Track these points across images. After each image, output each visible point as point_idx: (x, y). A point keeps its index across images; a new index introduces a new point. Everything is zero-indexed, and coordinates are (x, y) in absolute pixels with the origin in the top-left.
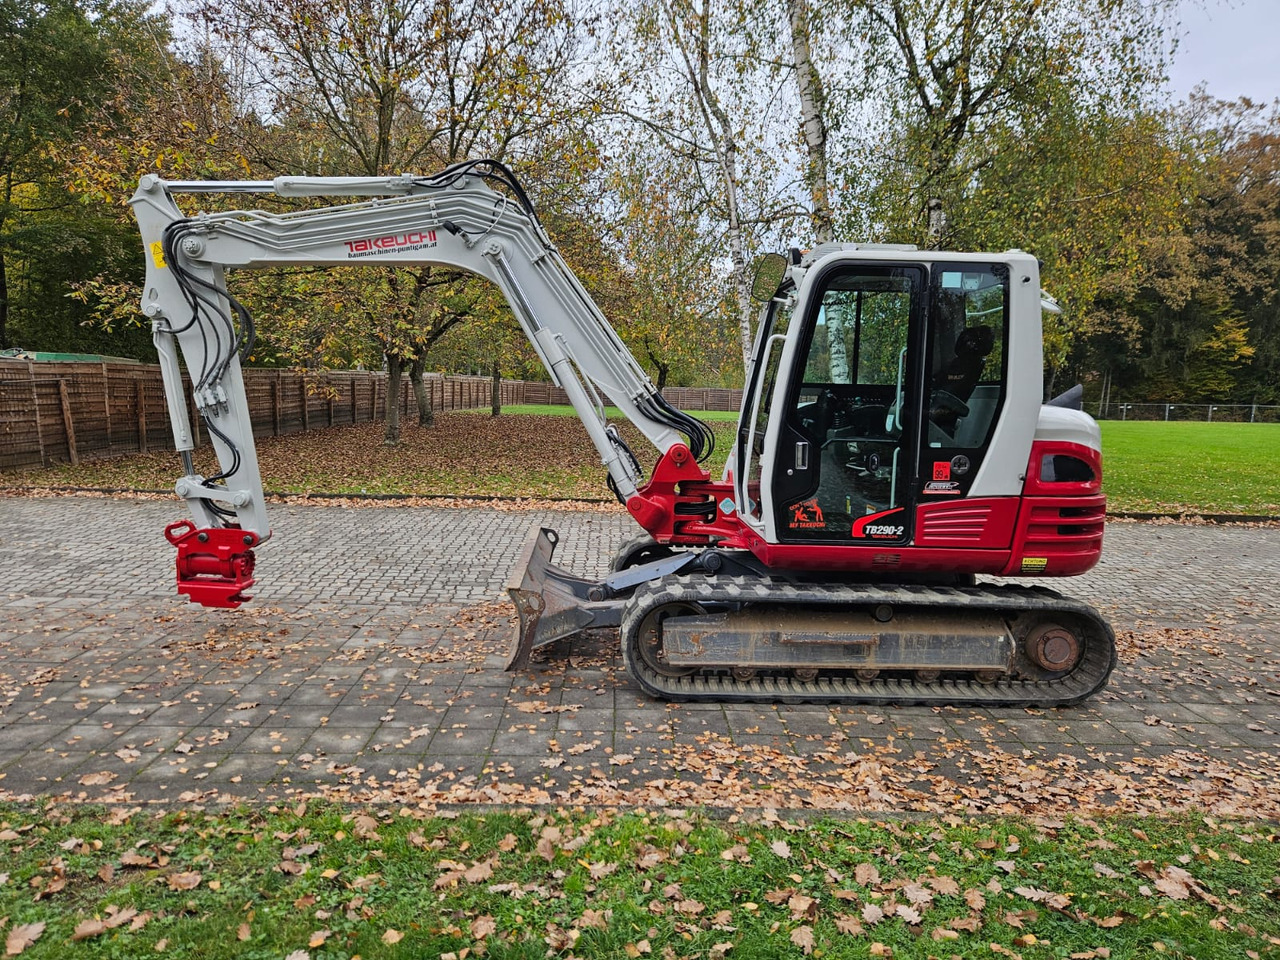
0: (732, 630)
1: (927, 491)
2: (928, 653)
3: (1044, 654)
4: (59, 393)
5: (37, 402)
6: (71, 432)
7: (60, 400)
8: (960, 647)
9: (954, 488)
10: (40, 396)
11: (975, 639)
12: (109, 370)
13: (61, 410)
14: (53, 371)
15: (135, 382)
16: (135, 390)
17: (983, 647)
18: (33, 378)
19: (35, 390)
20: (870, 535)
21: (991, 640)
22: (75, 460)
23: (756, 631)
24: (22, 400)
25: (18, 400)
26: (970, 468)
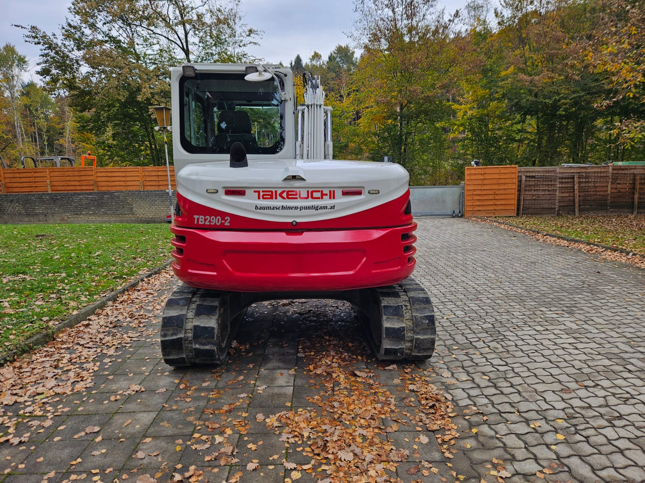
4: (574, 182)
5: (558, 186)
6: (577, 200)
7: (574, 185)
10: (561, 183)
12: (613, 169)
13: (574, 190)
14: (572, 171)
15: (635, 175)
16: (634, 180)
18: (558, 175)
19: (558, 180)
22: (577, 214)
24: (548, 185)
25: (545, 185)
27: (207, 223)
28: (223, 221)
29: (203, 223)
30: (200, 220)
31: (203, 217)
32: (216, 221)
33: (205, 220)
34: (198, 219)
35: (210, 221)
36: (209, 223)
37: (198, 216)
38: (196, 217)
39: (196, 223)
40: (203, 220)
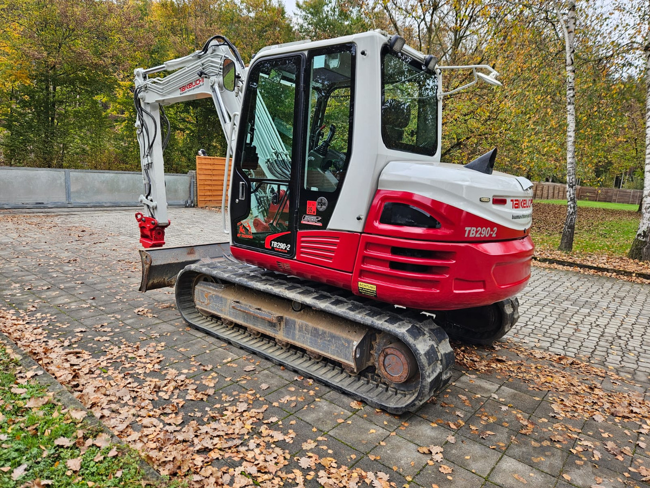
0: (220, 295)
1: (303, 222)
2: (311, 339)
3: (384, 365)
8: (329, 341)
9: (318, 221)
11: (338, 338)
17: (343, 345)
20: (273, 247)
21: (349, 342)
23: (230, 298)
26: (328, 207)
27: (478, 235)
28: (492, 233)
29: (473, 236)
30: (472, 232)
31: (475, 229)
32: (485, 232)
33: (477, 232)
34: (470, 231)
35: (481, 233)
36: (479, 236)
37: (469, 228)
38: (467, 229)
39: (466, 236)
40: (474, 232)
